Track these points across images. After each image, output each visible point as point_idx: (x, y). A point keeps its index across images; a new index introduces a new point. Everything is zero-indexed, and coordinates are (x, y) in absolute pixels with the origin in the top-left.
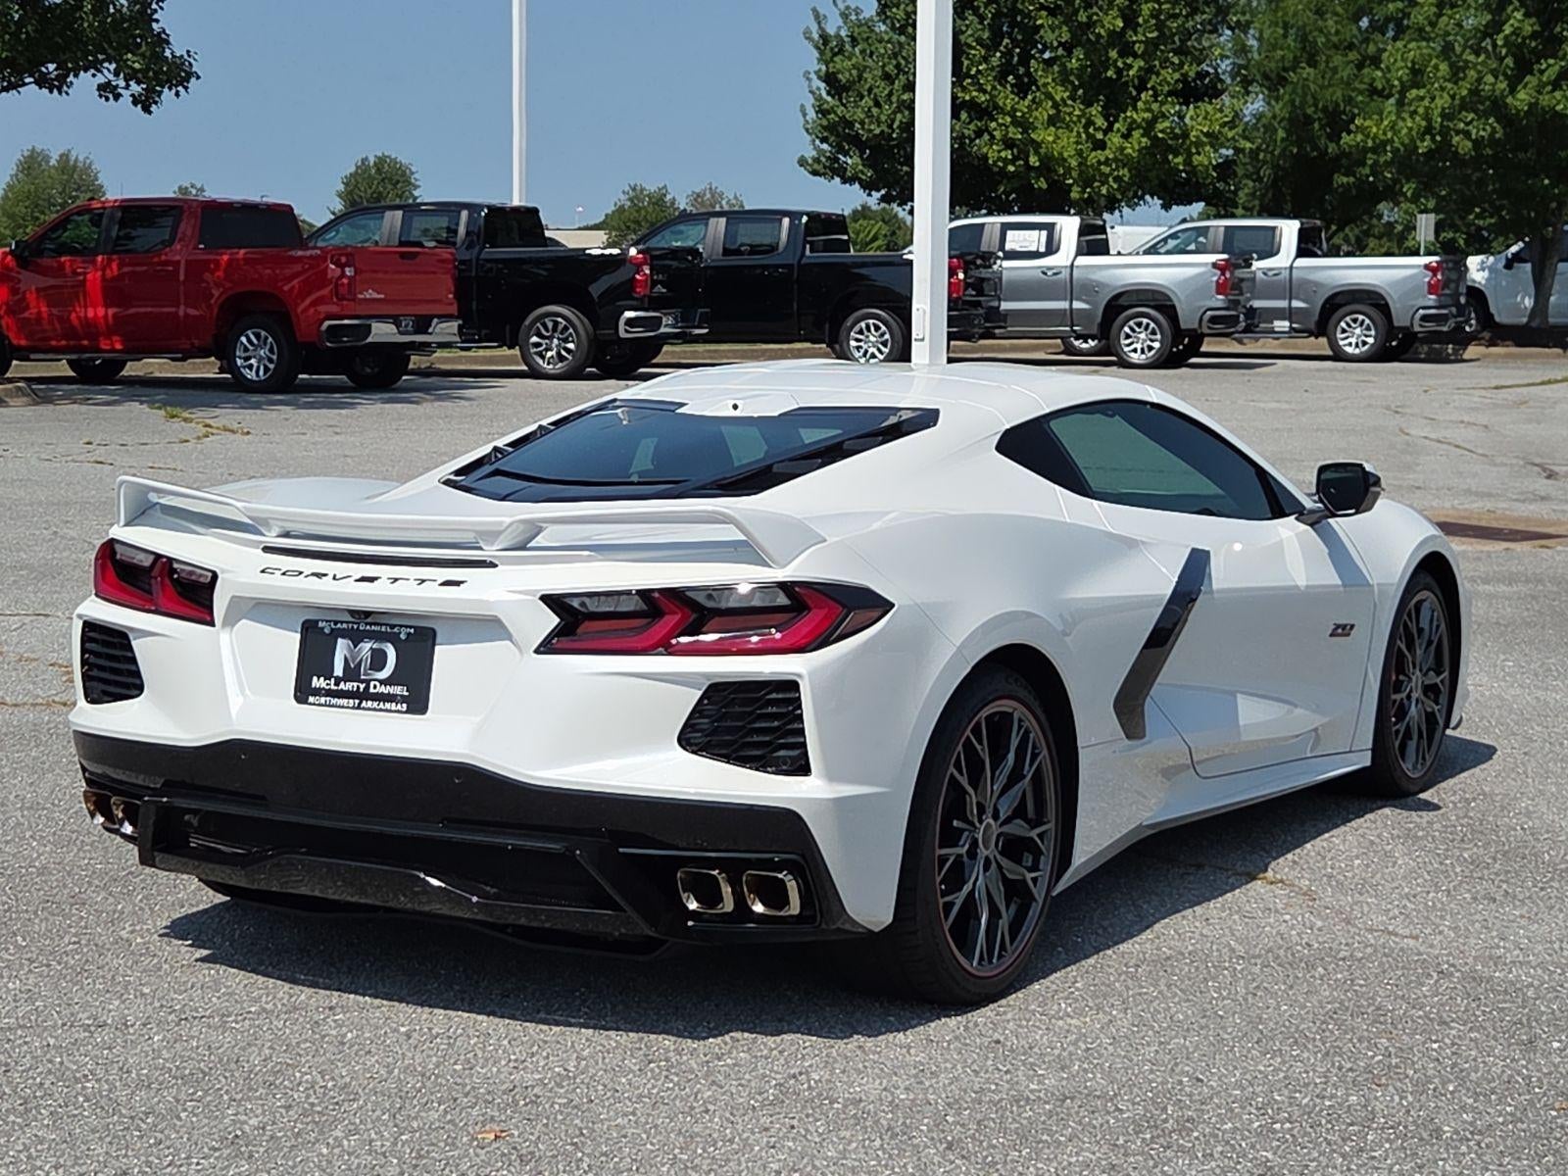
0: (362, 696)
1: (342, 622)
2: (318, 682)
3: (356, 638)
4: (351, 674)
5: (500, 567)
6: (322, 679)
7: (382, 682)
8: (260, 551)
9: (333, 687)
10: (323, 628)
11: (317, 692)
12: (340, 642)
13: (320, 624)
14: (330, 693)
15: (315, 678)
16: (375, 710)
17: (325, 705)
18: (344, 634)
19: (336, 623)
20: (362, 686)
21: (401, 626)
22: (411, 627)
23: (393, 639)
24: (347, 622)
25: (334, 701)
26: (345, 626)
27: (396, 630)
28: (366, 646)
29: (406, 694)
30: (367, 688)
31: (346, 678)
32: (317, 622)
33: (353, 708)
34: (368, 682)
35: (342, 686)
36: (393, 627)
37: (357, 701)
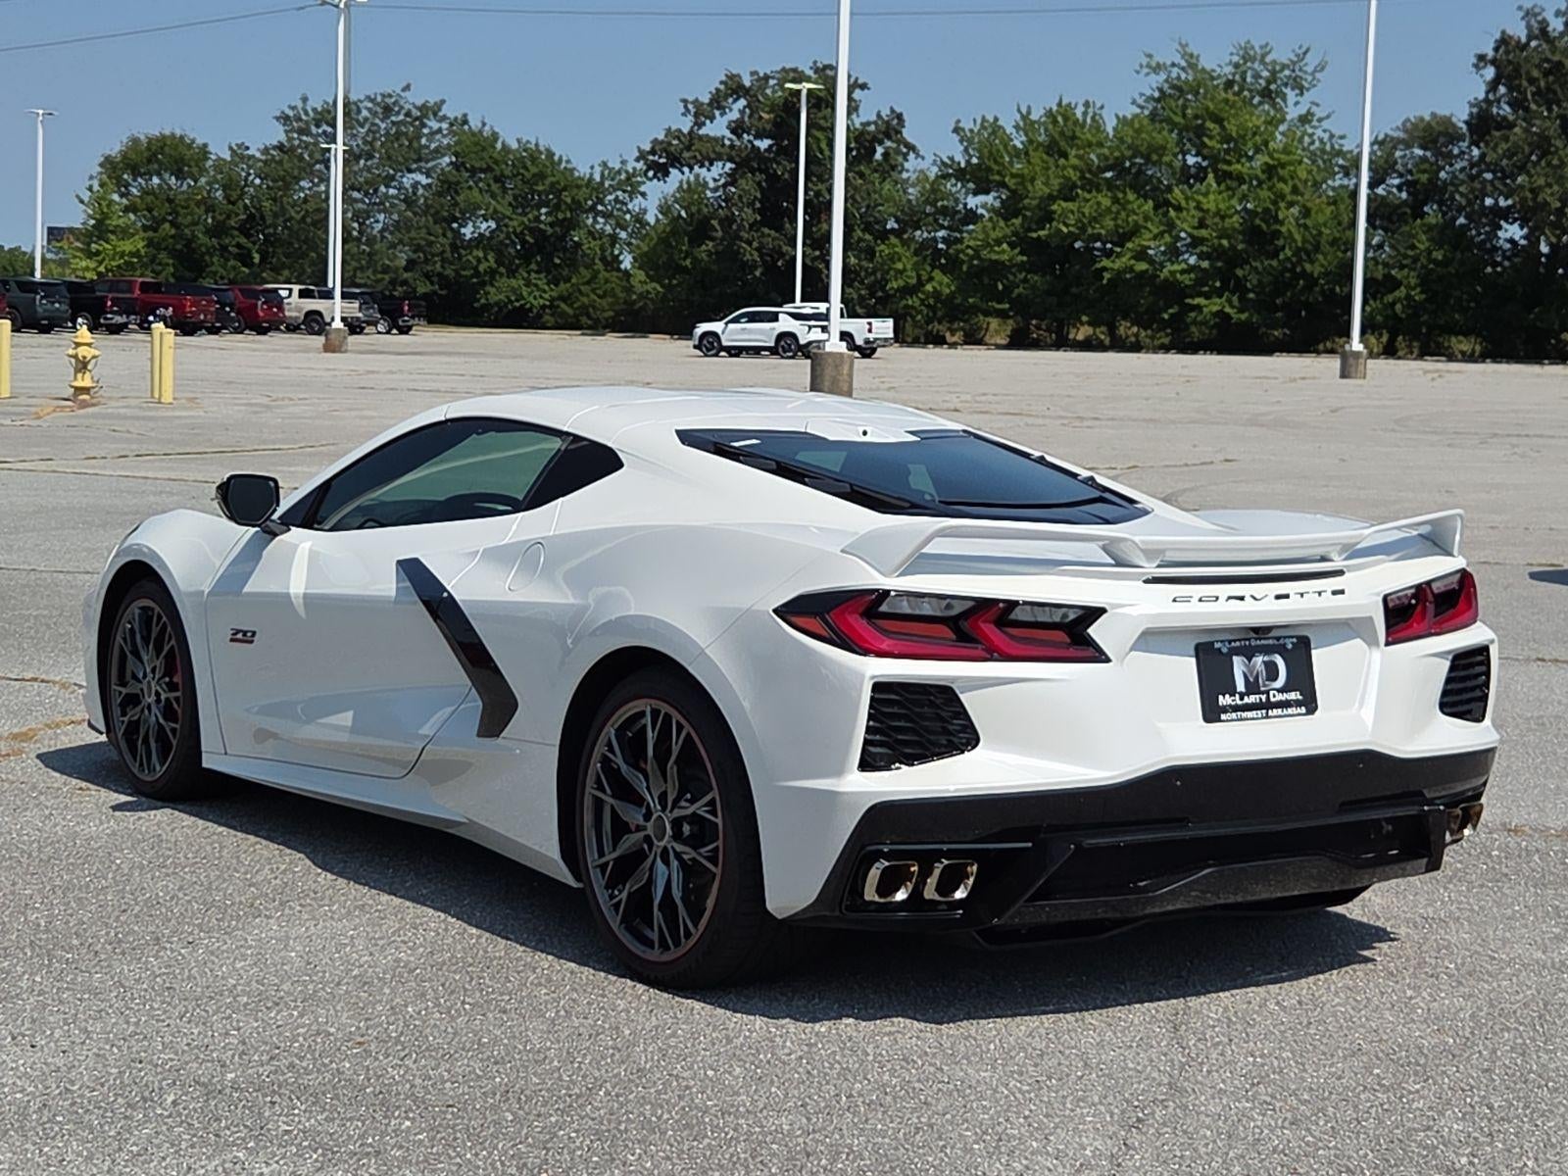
0: (1268, 706)
1: (1235, 641)
2: (1225, 700)
3: (1249, 654)
4: (1252, 687)
5: (1347, 574)
6: (1227, 696)
7: (1280, 691)
8: (1141, 583)
9: (1239, 702)
10: (1219, 649)
11: (1225, 709)
12: (1236, 659)
13: (1217, 645)
14: (1236, 709)
15: (1221, 697)
16: (1280, 716)
17: (1238, 720)
18: (1237, 652)
19: (1230, 642)
20: (1264, 697)
21: (1285, 637)
22: (1292, 637)
23: (1281, 650)
24: (1239, 640)
25: (1245, 715)
26: (1238, 644)
27: (1281, 641)
28: (1259, 660)
29: (1300, 697)
30: (1268, 698)
31: (1248, 693)
32: (1212, 643)
33: (1263, 718)
34: (1267, 693)
35: (1246, 700)
36: (1278, 639)
37: (1264, 711)
